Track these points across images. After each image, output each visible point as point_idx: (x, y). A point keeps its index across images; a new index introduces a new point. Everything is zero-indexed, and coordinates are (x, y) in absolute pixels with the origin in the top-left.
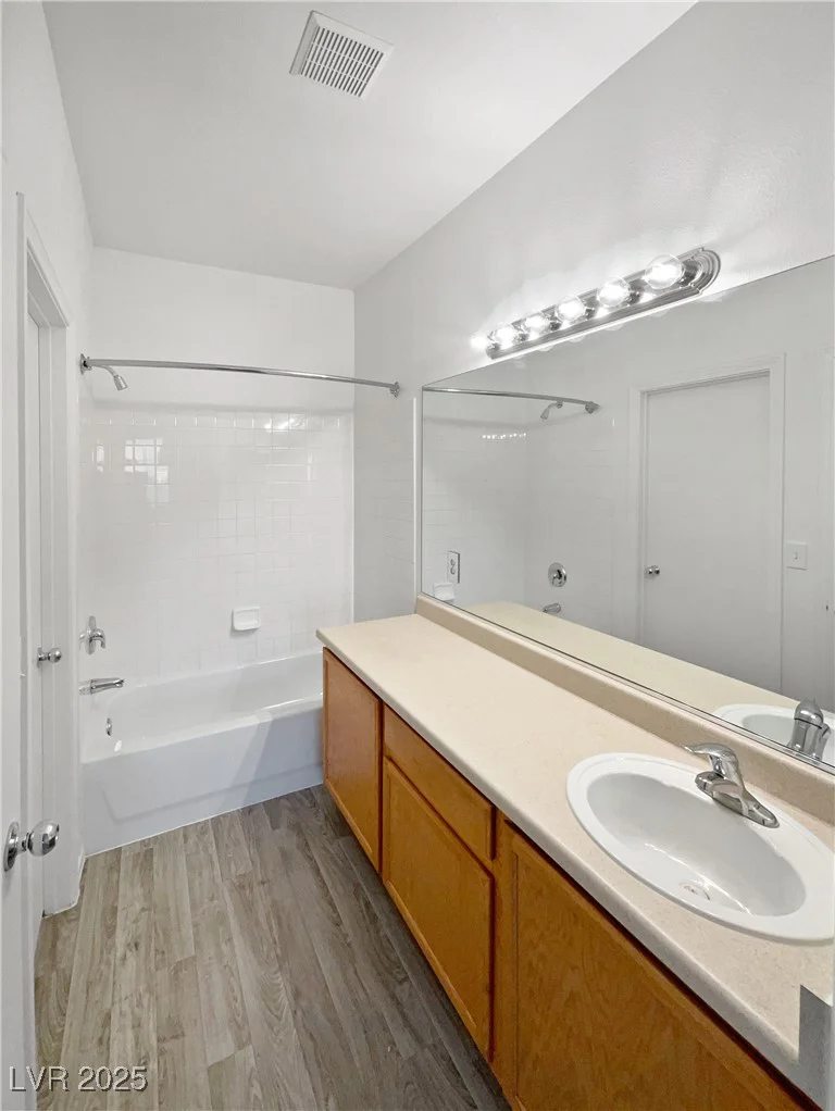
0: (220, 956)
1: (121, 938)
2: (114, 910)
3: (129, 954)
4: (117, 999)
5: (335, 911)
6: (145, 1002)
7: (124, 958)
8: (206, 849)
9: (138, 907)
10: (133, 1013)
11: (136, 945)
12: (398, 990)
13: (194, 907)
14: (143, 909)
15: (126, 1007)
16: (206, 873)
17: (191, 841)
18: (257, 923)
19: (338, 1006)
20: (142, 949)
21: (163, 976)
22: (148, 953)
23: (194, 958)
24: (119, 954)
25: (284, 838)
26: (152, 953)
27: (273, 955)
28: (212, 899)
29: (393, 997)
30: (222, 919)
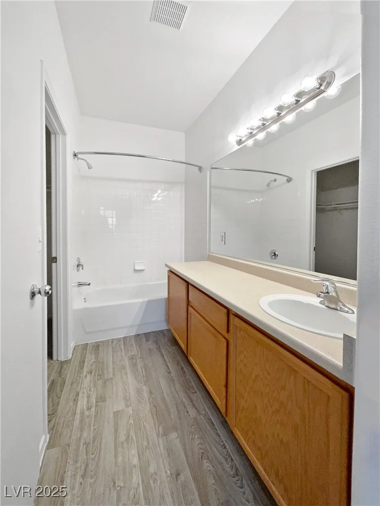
0: (122, 378)
1: (85, 370)
2: (84, 362)
3: (88, 375)
4: (82, 388)
5: (169, 368)
6: (92, 390)
7: (86, 376)
8: (120, 346)
9: (93, 361)
10: (88, 393)
11: (91, 373)
12: (191, 396)
13: (113, 363)
14: (95, 362)
15: (85, 391)
16: (119, 353)
17: (114, 344)
18: (137, 370)
19: (166, 397)
20: (93, 374)
21: (100, 382)
22: (95, 375)
23: (112, 378)
24: (84, 375)
25: (151, 345)
26: (97, 375)
27: (143, 380)
28: (120, 361)
29: (189, 397)
30: (124, 367)
